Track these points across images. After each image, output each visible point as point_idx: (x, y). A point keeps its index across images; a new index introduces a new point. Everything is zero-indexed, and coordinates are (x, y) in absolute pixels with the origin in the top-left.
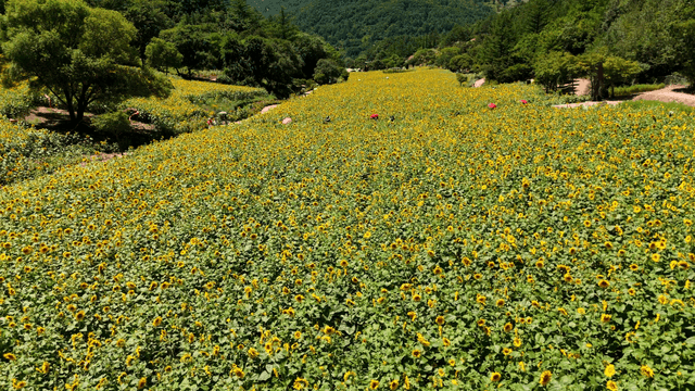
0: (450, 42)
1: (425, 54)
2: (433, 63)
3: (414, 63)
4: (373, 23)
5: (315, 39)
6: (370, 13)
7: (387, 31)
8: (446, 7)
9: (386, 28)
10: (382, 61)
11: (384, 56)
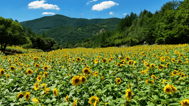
0: (85, 42)
1: (79, 45)
2: (82, 46)
3: (76, 47)
4: (63, 38)
5: (53, 39)
6: (62, 35)
7: (67, 40)
8: (82, 34)
9: (67, 39)
10: (68, 46)
11: (67, 45)
